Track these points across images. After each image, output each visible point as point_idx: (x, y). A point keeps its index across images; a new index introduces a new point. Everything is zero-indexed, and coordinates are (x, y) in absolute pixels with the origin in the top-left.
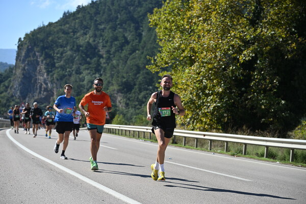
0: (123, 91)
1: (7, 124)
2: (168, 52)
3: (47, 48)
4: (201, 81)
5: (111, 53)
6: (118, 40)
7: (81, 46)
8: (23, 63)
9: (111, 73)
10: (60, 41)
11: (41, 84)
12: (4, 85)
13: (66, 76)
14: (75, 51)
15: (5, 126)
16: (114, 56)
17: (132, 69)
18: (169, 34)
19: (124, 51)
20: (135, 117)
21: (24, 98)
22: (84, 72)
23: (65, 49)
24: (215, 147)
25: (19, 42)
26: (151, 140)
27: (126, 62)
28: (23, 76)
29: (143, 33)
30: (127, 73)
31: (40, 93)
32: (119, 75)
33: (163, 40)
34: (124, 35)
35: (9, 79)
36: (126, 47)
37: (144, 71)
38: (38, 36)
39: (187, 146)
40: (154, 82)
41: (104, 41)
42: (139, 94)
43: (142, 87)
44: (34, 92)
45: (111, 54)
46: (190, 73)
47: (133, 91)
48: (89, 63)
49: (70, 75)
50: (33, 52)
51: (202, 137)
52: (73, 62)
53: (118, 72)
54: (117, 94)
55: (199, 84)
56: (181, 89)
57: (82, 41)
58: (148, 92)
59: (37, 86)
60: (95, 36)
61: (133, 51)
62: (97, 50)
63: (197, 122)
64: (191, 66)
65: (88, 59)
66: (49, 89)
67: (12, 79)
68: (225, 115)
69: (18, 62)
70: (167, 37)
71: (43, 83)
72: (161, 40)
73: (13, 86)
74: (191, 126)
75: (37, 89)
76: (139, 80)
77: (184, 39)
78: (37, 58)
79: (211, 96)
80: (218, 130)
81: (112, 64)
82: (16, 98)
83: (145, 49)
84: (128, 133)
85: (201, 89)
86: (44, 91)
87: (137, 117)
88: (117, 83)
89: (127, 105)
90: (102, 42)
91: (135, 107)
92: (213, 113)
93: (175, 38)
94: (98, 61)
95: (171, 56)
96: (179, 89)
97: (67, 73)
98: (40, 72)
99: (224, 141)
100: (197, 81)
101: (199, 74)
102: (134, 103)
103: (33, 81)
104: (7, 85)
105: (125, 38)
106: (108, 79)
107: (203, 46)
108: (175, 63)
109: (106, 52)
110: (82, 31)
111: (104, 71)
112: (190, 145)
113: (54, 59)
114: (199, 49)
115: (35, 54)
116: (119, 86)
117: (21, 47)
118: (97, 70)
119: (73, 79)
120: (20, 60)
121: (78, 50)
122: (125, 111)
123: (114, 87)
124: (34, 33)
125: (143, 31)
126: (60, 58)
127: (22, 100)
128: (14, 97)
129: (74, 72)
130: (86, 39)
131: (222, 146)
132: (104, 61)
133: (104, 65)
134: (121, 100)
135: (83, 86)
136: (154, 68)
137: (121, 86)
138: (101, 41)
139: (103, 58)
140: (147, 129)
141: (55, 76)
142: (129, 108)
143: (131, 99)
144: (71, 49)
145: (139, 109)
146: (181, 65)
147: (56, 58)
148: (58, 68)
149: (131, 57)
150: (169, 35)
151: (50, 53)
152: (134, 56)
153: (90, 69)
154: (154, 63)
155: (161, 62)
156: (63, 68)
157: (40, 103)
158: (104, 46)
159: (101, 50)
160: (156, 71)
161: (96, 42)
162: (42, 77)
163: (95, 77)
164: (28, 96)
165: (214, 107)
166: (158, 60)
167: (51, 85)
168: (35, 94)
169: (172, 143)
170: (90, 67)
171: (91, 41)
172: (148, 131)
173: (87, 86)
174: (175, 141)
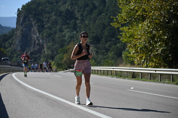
0: (94, 43)
1: (12, 70)
2: (126, 13)
3: (38, 15)
5: (84, 16)
6: (89, 6)
7: (62, 12)
8: (21, 26)
10: (47, 9)
12: (9, 43)
13: (52, 34)
14: (58, 16)
15: (11, 71)
16: (86, 18)
17: (99, 26)
19: (94, 14)
20: (103, 61)
22: (65, 31)
23: (51, 14)
24: (163, 79)
25: (18, 11)
26: (117, 76)
27: (95, 22)
28: (22, 36)
30: (96, 30)
31: (34, 47)
33: (122, 4)
34: (93, 2)
35: (12, 38)
36: (95, 11)
37: (109, 28)
38: (32, 6)
39: (143, 79)
40: (116, 35)
41: (79, 8)
42: (105, 44)
46: (143, 27)
47: (101, 42)
48: (69, 24)
49: (55, 33)
51: (154, 72)
52: (57, 24)
53: (90, 29)
55: (150, 34)
56: (137, 38)
57: (63, 8)
58: (112, 42)
59: (32, 42)
60: (72, 4)
61: (100, 13)
62: (73, 14)
63: (150, 61)
64: (143, 22)
65: (68, 21)
66: (41, 44)
67: (14, 38)
68: (170, 55)
69: (18, 25)
70: (125, 1)
71: (36, 40)
72: (120, 4)
73: (15, 43)
74: (145, 64)
75: (32, 44)
76: (105, 34)
78: (31, 22)
79: (159, 42)
80: (165, 67)
81: (85, 24)
82: (18, 52)
83: (108, 11)
84: (99, 72)
85: (151, 37)
86: (37, 45)
87: (105, 61)
89: (97, 52)
90: (78, 8)
91: (103, 54)
92: (161, 54)
93: (130, 2)
94: (75, 22)
95: (128, 15)
96: (135, 39)
97: (53, 32)
98: (34, 32)
99: (170, 74)
100: (148, 32)
102: (102, 51)
103: (29, 39)
104: (11, 42)
105: (94, 5)
108: (131, 20)
109: (80, 15)
110: (63, 1)
111: (79, 29)
112: (145, 79)
113: (43, 22)
114: (148, 9)
115: (30, 19)
116: (91, 39)
117: (19, 15)
118: (75, 28)
119: (57, 36)
120: (19, 24)
121: (60, 15)
122: (96, 57)
124: (28, 5)
126: (48, 22)
127: (22, 52)
128: (16, 51)
129: (58, 31)
130: (65, 7)
131: (169, 78)
132: (79, 22)
133: (80, 25)
134: (93, 49)
135: (65, 41)
136: (116, 25)
138: (76, 8)
139: (78, 20)
140: (113, 69)
141: (44, 34)
142: (99, 55)
143: (100, 48)
144: (55, 15)
145: (105, 55)
146: (136, 21)
147: (45, 21)
148: (46, 28)
149: (99, 18)
151: (40, 18)
152: (100, 17)
153: (69, 28)
154: (116, 21)
155: (121, 20)
156: (50, 28)
157: (35, 54)
158: (78, 11)
159: (77, 14)
160: (118, 26)
161: (73, 8)
162: (35, 35)
163: (74, 34)
164: (26, 49)
165: (161, 50)
166: (119, 18)
167: (42, 41)
168: (31, 48)
169: (132, 78)
170: (69, 27)
171: (69, 8)
172: (114, 70)
173: (68, 40)
174: (134, 76)
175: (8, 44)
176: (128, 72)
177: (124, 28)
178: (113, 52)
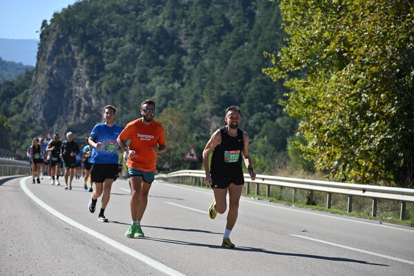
0: (221, 113)
1: (21, 168)
2: (301, 45)
3: (90, 38)
4: (359, 96)
5: (202, 46)
6: (213, 24)
7: (148, 34)
8: (48, 64)
9: (200, 82)
10: (112, 25)
11: (80, 100)
12: (17, 102)
13: (122, 85)
14: (139, 43)
15: (17, 171)
16: (206, 52)
17: (236, 74)
18: (302, 13)
19: (224, 43)
21: (51, 123)
22: (154, 80)
23: (122, 39)
24: (382, 211)
25: (42, 27)
26: (271, 199)
27: (227, 62)
28: (48, 87)
29: (257, 12)
30: (228, 81)
31: (78, 115)
32: (215, 85)
33: (293, 24)
34: (223, 15)
35: (25, 91)
36: (227, 36)
37: (258, 78)
38: (76, 16)
39: (333, 209)
40: (274, 97)
41: (189, 26)
42: (249, 118)
43: (255, 106)
44: (68, 114)
45: (200, 49)
46: (339, 82)
48: (163, 64)
49: (130, 85)
50: (67, 45)
51: (360, 193)
52: (134, 62)
53: (213, 79)
54: (210, 117)
55: (354, 101)
56: (323, 108)
57: (151, 25)
58: (264, 114)
59: (72, 102)
60: (173, 17)
61: (239, 42)
62: (176, 42)
63: (351, 168)
64: (341, 69)
65: (161, 57)
66: (93, 109)
67: (30, 90)
68: (401, 154)
69: (40, 61)
70: (299, 18)
71: (83, 98)
72: (288, 24)
73: (31, 104)
74: (341, 173)
75: (72, 108)
76: (250, 93)
77: (329, 23)
78: (73, 54)
79: (375, 121)
80: (388, 182)
81: (202, 66)
82: (37, 124)
83: (260, 39)
85: (358, 109)
86: (85, 112)
88: (211, 99)
90: (186, 27)
92: (379, 151)
93: (313, 21)
94: (179, 59)
95: (306, 51)
96: (320, 109)
97: (124, 81)
99: (398, 201)
100: (352, 96)
101: (354, 82)
103: (65, 95)
104: (21, 100)
105: (226, 21)
106: (195, 92)
107: (363, 33)
108: (312, 63)
109: (192, 44)
110: (151, 8)
111: (188, 78)
112: (338, 208)
113: (102, 57)
114: (355, 39)
115: (70, 48)
116: (215, 103)
117: (45, 36)
118: (177, 76)
119: (134, 91)
120: (44, 59)
121: (143, 41)
123: (206, 106)
124: (69, 12)
125: (256, 8)
126: (113, 56)
127: (46, 127)
128: (34, 123)
129: (136, 80)
130: (157, 22)
131: (395, 210)
132: (189, 60)
133: (189, 68)
136: (276, 73)
137: (218, 104)
138: (183, 25)
139: (187, 55)
140: (263, 179)
141: (103, 86)
144: (132, 40)
146: (323, 66)
147: (106, 54)
148: (108, 72)
149: (235, 53)
150: (303, 16)
151: (96, 46)
152: (240, 51)
153: (164, 73)
154: (276, 64)
155: (288, 61)
156: (118, 72)
157: (78, 133)
158: (188, 35)
159: (183, 42)
160: (279, 77)
161: (175, 27)
162: (81, 88)
163: (173, 89)
164: (58, 120)
165: (380, 141)
166: (283, 58)
167: (96, 102)
168: (69, 116)
169: (308, 203)
170: (164, 71)
171: (166, 25)
172: (265, 182)
173: (159, 103)
174: (312, 199)
175: (15, 104)
176: (299, 188)
177: (295, 81)
178: (265, 139)
